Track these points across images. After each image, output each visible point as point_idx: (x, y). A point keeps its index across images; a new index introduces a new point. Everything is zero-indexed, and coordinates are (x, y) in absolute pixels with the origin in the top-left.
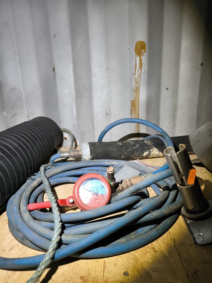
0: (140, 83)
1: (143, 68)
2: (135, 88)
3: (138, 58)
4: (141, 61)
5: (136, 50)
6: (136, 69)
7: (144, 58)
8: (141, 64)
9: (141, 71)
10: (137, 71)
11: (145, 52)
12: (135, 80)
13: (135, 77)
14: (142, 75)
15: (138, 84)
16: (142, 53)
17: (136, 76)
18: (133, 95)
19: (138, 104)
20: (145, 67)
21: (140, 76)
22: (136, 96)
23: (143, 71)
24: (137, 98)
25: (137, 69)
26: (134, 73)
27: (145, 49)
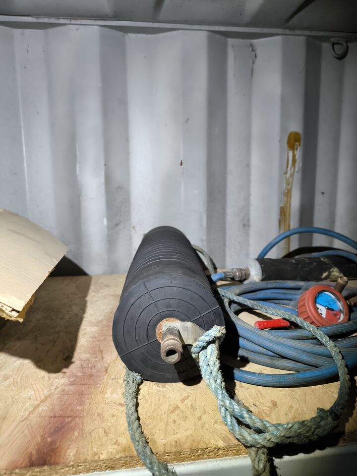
0: (292, 184)
1: (297, 165)
2: (286, 191)
3: (291, 153)
4: (294, 156)
5: (289, 142)
6: (287, 167)
7: (298, 153)
8: (294, 160)
9: (294, 170)
10: (289, 169)
11: (300, 146)
12: (287, 180)
13: (286, 177)
14: (296, 174)
15: (290, 186)
16: (296, 147)
17: (288, 175)
18: (282, 200)
19: (290, 212)
20: (299, 164)
21: (292, 175)
22: (287, 201)
23: (297, 169)
24: (288, 205)
25: (290, 166)
26: (285, 171)
27: (299, 142)
